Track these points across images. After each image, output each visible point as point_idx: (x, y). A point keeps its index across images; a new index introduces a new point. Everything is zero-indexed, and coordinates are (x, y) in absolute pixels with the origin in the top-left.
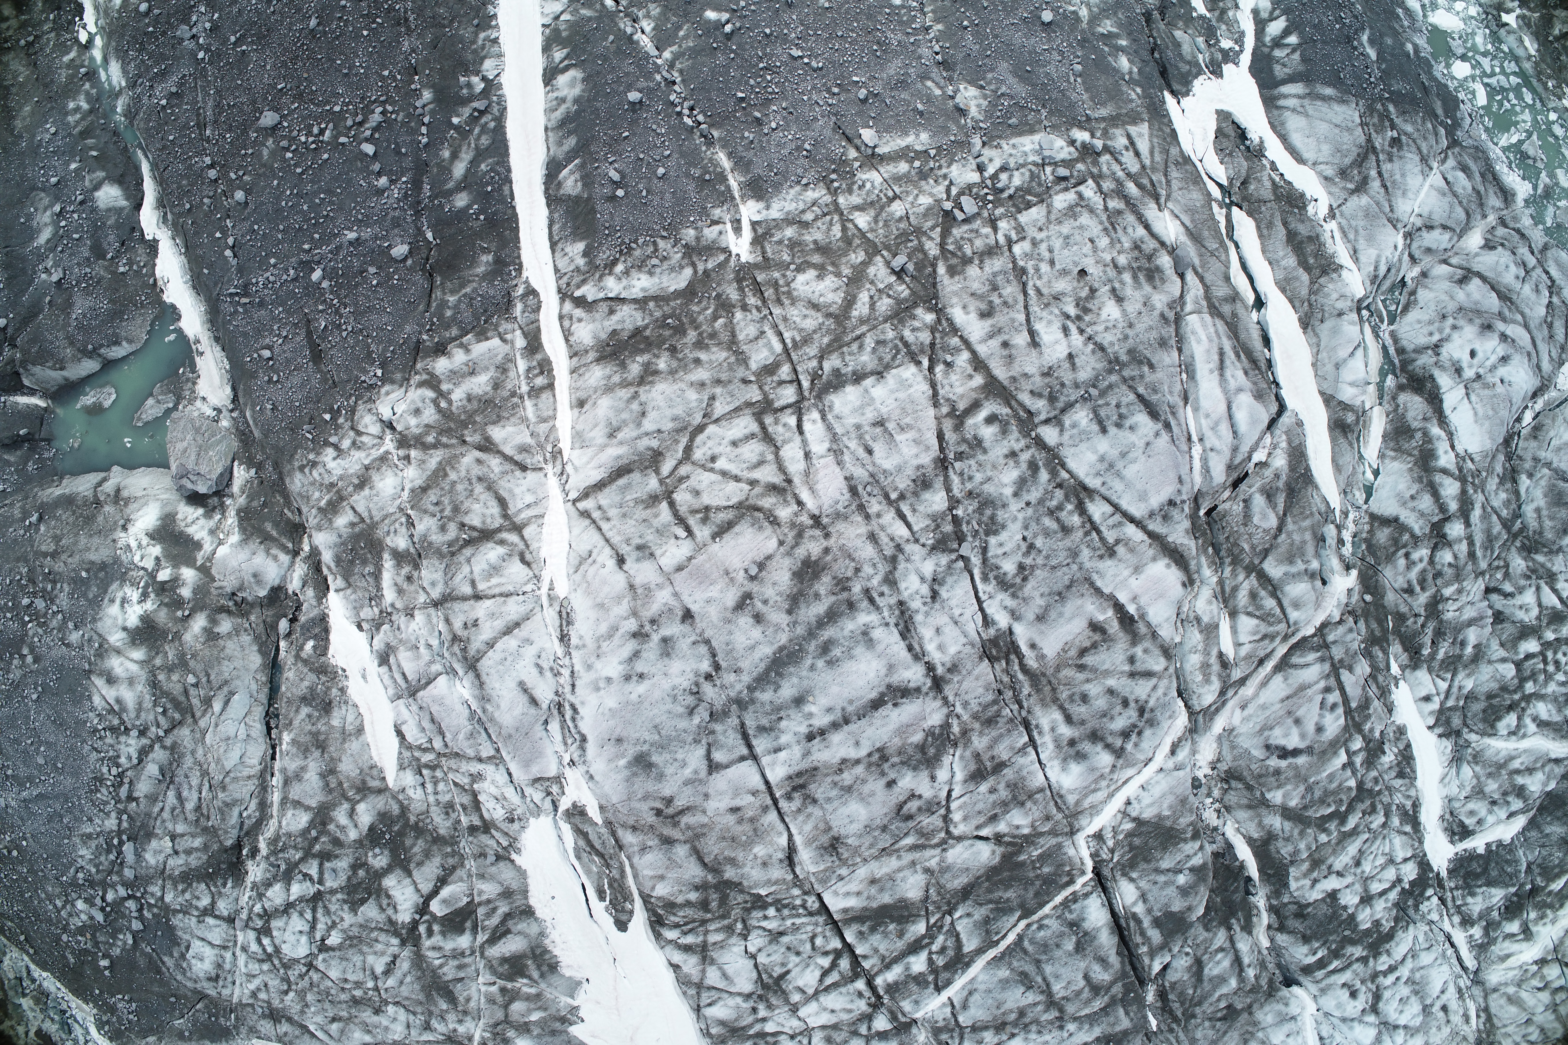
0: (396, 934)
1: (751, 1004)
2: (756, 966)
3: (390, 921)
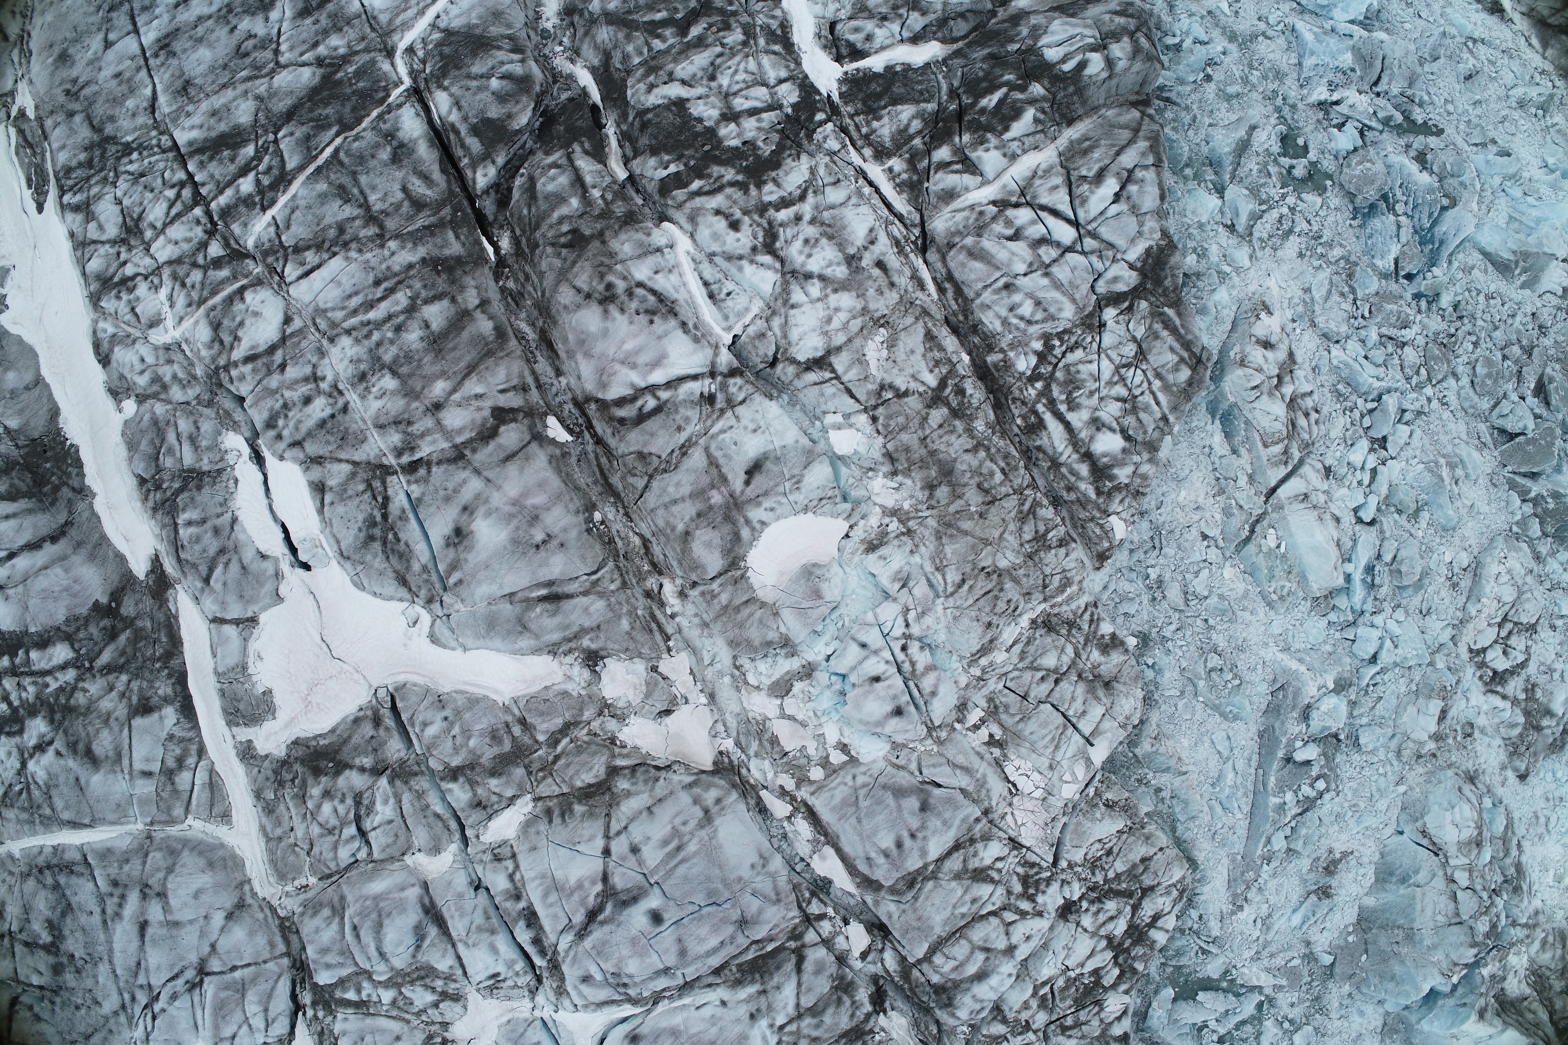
1: (116, 249)
2: (122, 210)
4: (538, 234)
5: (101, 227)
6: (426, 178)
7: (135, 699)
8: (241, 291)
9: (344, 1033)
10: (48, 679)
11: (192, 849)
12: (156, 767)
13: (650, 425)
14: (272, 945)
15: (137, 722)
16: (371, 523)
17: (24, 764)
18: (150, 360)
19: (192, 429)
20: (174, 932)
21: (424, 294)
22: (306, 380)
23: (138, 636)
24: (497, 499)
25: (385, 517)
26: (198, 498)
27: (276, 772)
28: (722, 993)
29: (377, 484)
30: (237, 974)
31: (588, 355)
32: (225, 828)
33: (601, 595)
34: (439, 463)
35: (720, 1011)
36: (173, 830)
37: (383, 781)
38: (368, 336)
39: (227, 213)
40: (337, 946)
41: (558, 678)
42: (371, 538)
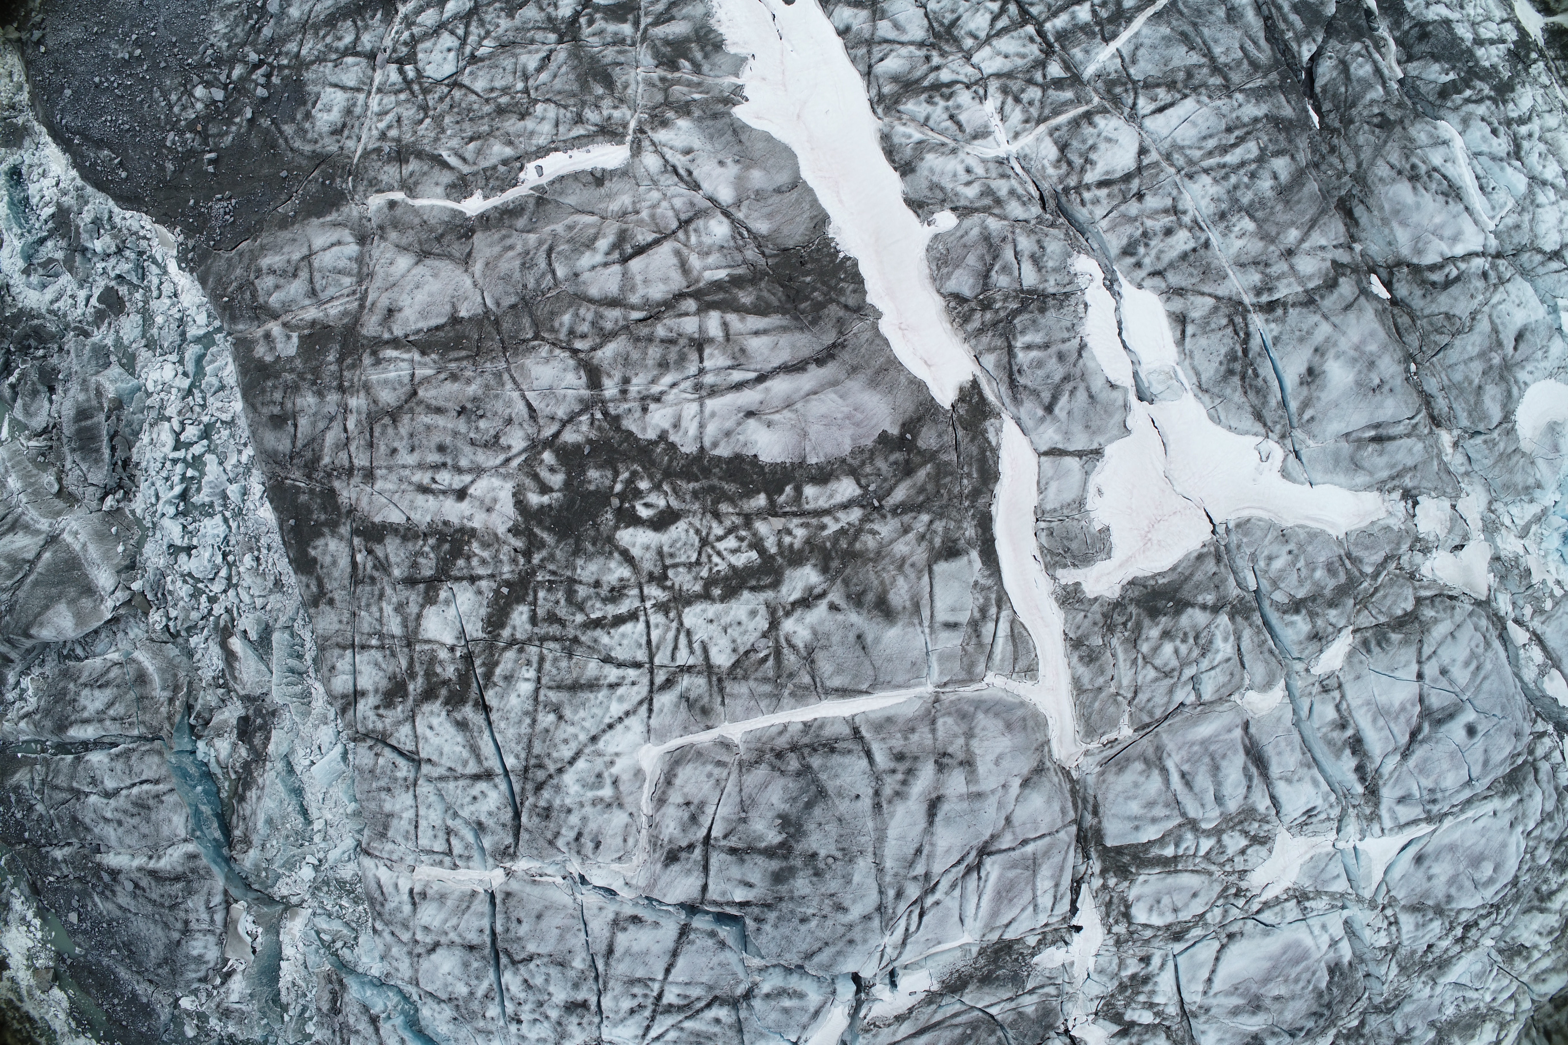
0: (554, 30)
1: (923, 52)
2: (926, 15)
3: (550, 19)
4: (1354, 112)
5: (897, 26)
6: (1255, 43)
7: (938, 541)
8: (1088, 116)
9: (1138, 899)
10: (826, 520)
11: (987, 711)
12: (964, 618)
13: (1454, 290)
14: (1063, 811)
15: (941, 567)
16: (1232, 357)
17: (774, 625)
18: (979, 170)
19: (1036, 248)
20: (977, 805)
21: (1271, 147)
22: (1166, 211)
23: (942, 471)
24: (1344, 344)
25: (1245, 352)
26: (1042, 321)
27: (1105, 615)
28: (1496, 803)
29: (1238, 320)
30: (1029, 848)
31: (1404, 224)
32: (1030, 683)
33: (1419, 438)
34: (1294, 305)
35: (1492, 820)
36: (968, 691)
37: (1223, 619)
38: (1226, 177)
39: (1063, 36)
40: (1163, 798)
41: (1383, 513)
42: (1231, 372)
